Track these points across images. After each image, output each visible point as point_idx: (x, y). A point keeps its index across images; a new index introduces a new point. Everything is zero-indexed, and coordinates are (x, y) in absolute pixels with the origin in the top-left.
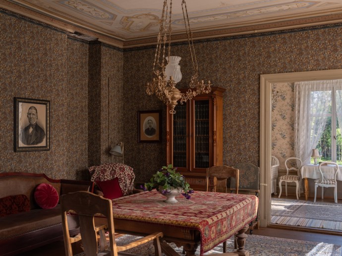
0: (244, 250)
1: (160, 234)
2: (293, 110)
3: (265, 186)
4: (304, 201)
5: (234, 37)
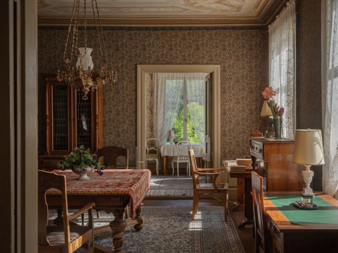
0: (141, 216)
1: (94, 204)
2: (152, 95)
3: (141, 164)
4: (164, 176)
5: (112, 28)
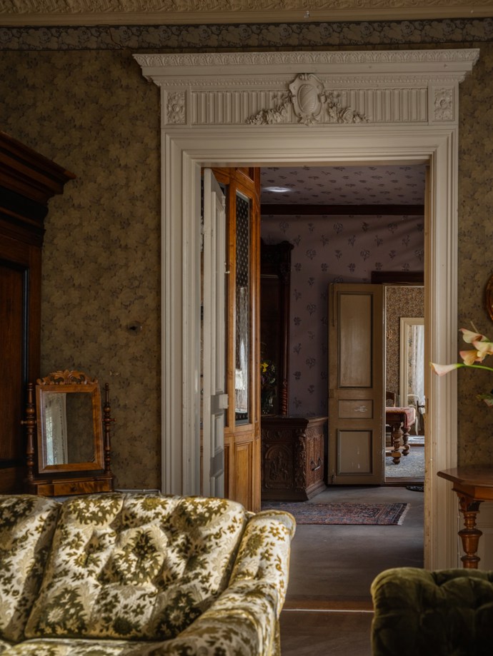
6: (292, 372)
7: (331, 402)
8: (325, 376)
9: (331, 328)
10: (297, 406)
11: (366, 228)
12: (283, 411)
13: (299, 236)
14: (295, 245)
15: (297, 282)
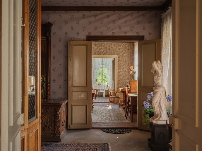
6: (52, 79)
7: (69, 93)
8: (66, 81)
9: (69, 60)
10: (54, 94)
11: (84, 17)
12: (48, 97)
13: (55, 20)
14: (53, 24)
15: (54, 40)
